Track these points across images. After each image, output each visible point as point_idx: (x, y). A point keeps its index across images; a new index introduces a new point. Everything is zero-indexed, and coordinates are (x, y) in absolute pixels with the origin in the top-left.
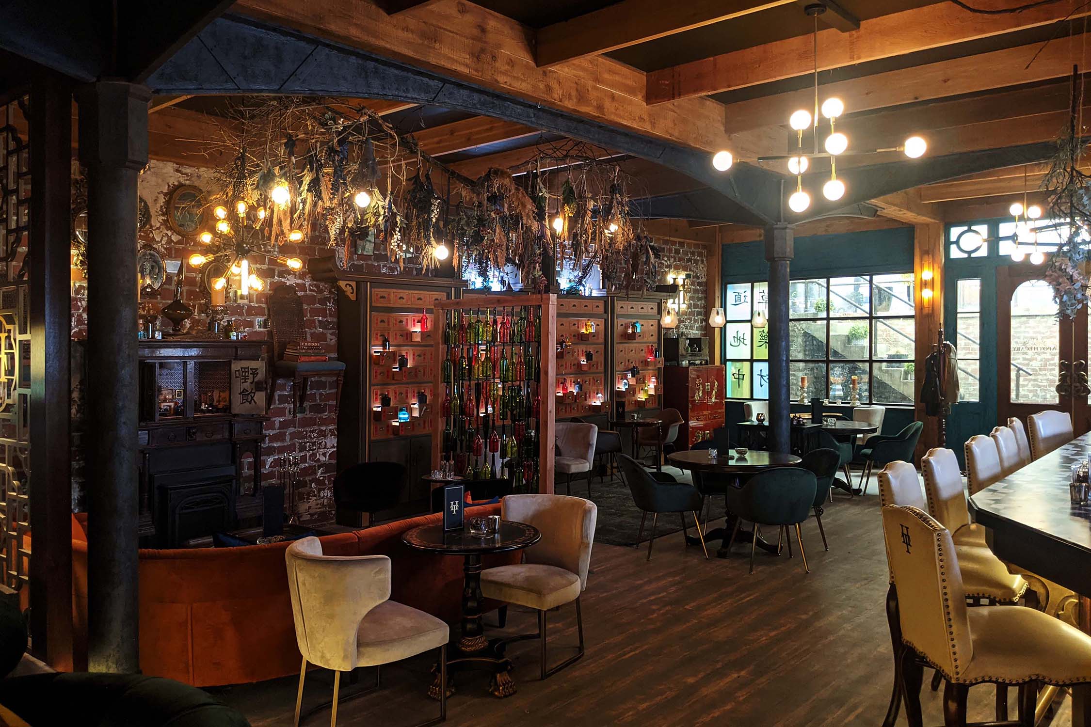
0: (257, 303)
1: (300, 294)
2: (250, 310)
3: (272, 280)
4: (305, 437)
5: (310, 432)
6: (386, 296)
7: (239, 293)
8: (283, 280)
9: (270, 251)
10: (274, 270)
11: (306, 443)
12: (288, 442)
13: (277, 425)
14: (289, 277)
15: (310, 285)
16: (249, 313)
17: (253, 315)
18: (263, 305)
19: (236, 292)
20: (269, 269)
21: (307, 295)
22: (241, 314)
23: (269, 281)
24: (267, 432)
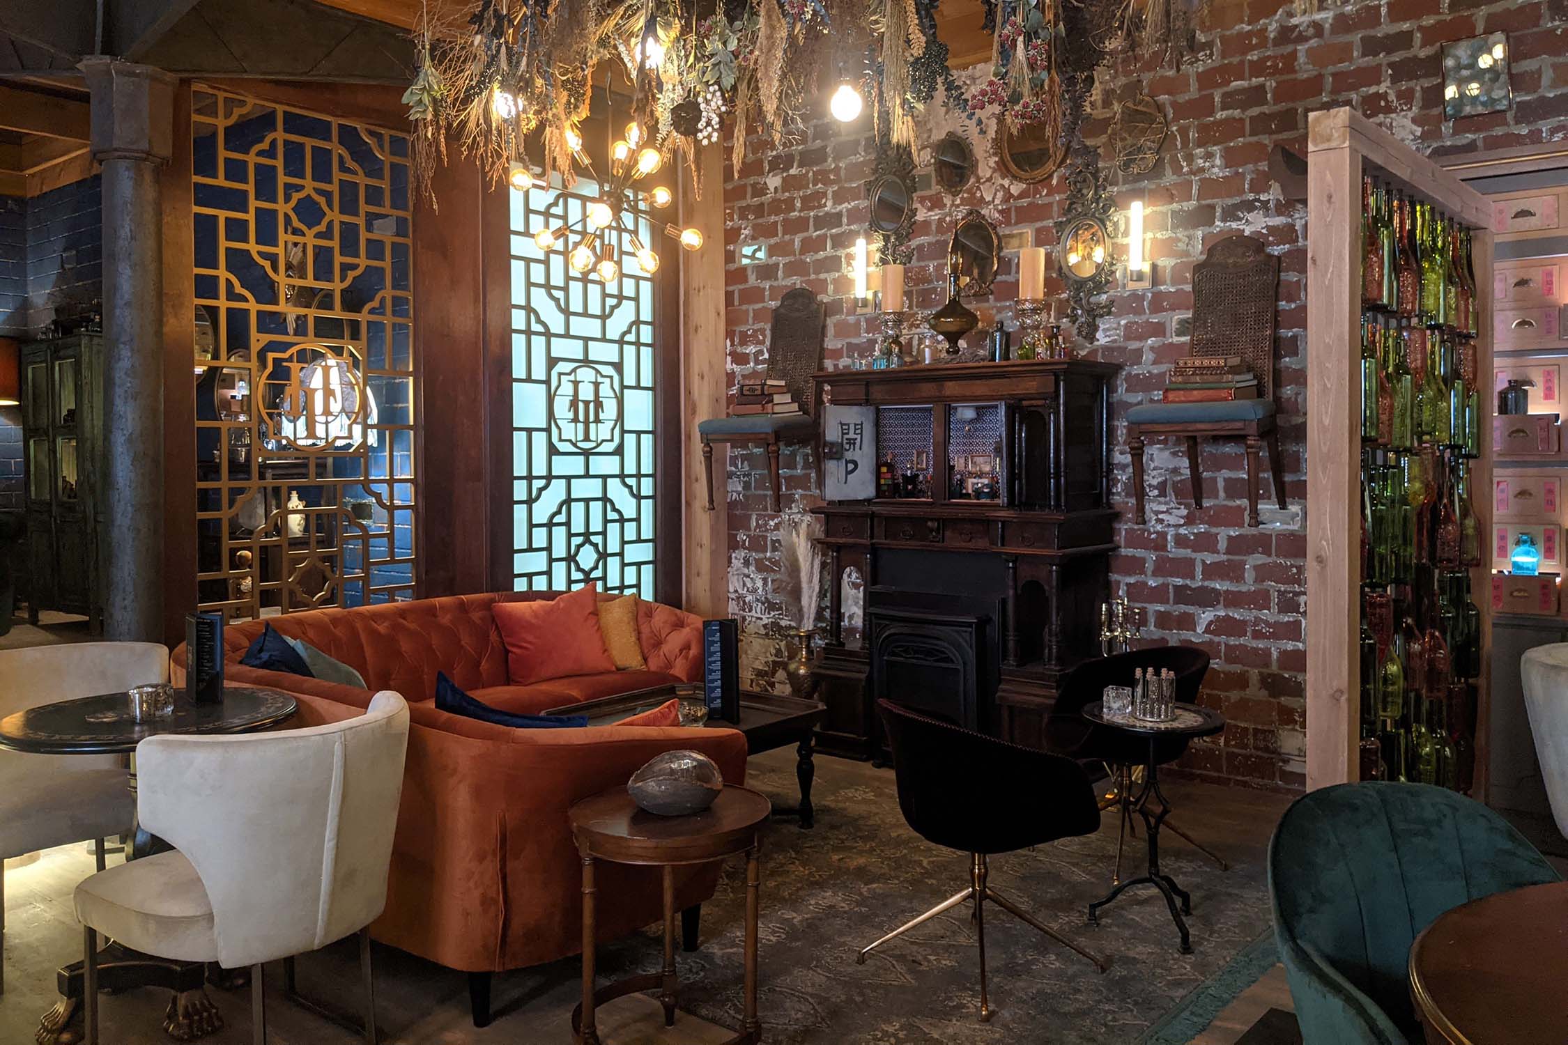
2: (1158, 301)
7: (1132, 269)
16: (1156, 306)
17: (1166, 310)
18: (1187, 287)
19: (1124, 267)
22: (1139, 311)
23: (1199, 233)
24: (1199, 556)
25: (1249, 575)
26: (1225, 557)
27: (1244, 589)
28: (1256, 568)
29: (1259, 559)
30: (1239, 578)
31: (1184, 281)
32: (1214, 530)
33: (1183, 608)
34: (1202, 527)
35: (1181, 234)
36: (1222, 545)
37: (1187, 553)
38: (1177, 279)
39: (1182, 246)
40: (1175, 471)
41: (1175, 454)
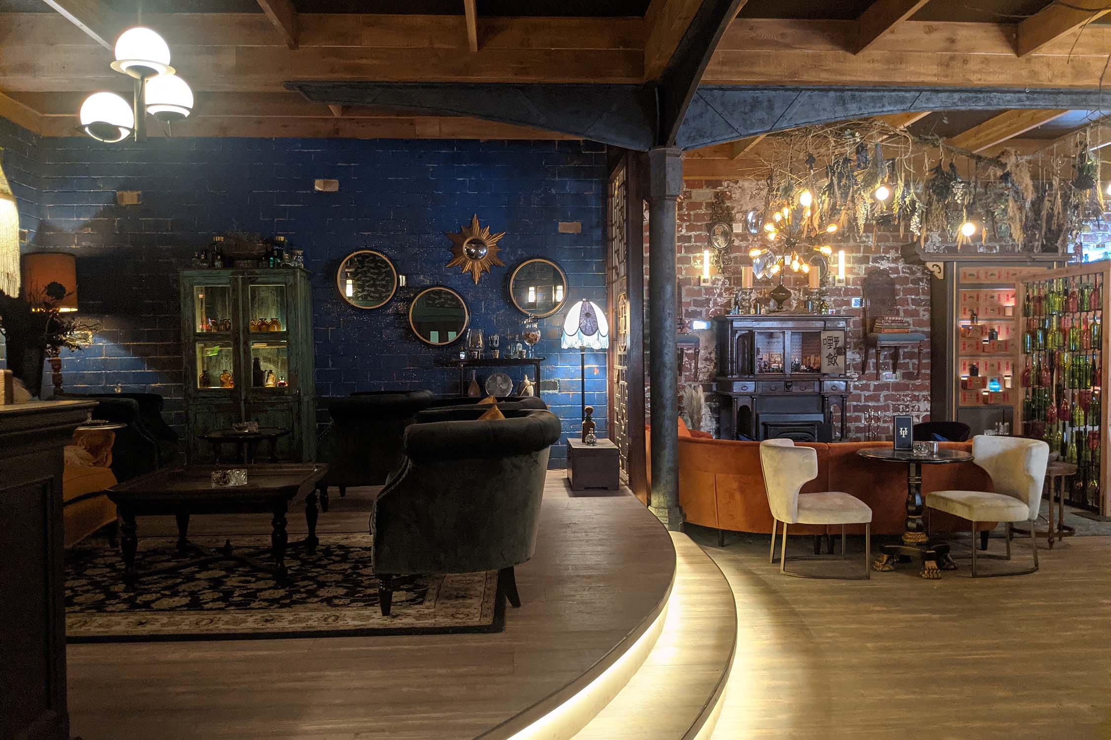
0: (853, 285)
1: (892, 276)
2: (848, 292)
3: (867, 265)
4: (898, 400)
5: (903, 395)
6: (975, 274)
7: (837, 278)
8: (877, 265)
9: (865, 242)
10: (868, 257)
11: (899, 405)
12: (882, 403)
13: (872, 388)
14: (883, 262)
15: (903, 268)
16: (846, 294)
17: (849, 295)
18: (859, 287)
19: (834, 277)
20: (863, 256)
21: (900, 277)
22: (839, 295)
23: (863, 266)
24: (863, 393)
25: (882, 399)
26: (873, 393)
27: (880, 404)
28: (884, 396)
29: (886, 393)
30: (878, 401)
31: (857, 285)
32: (869, 382)
33: (856, 414)
34: (864, 382)
35: (856, 266)
37: (859, 392)
38: (855, 283)
39: (856, 271)
40: (854, 360)
41: (853, 353)
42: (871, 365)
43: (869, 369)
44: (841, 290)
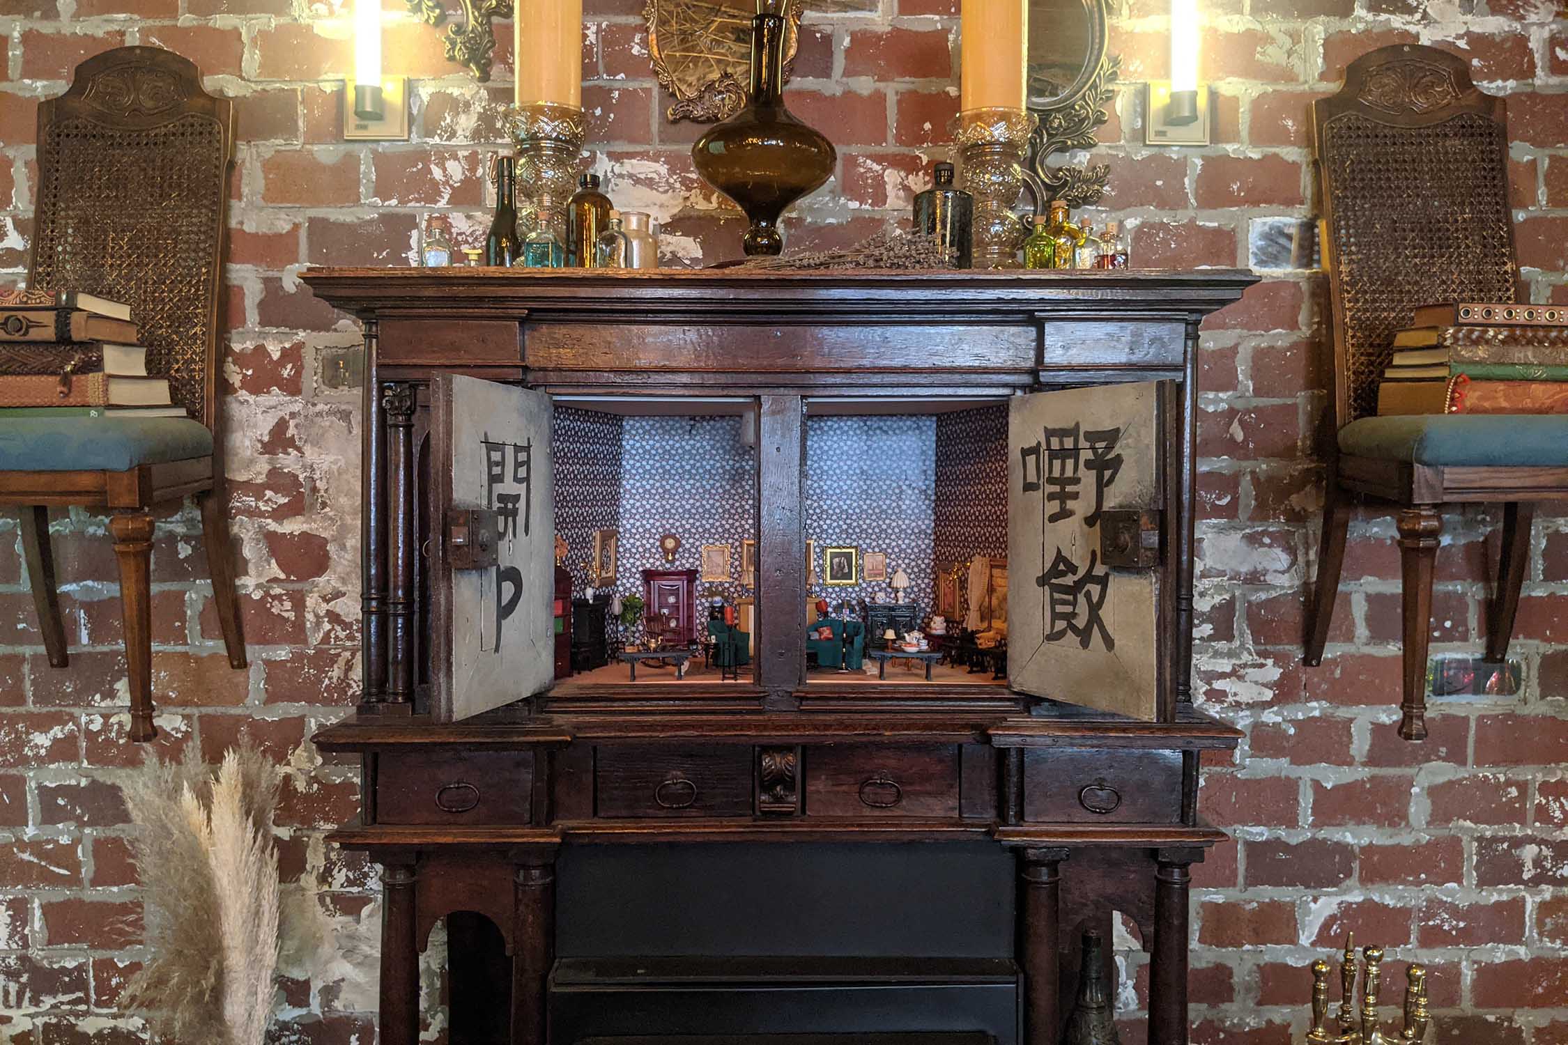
0: (1255, 141)
1: (1490, 89)
3: (1337, 24)
4: (1515, 814)
5: (1545, 789)
7: (1159, 100)
8: (1397, 21)
11: (1518, 843)
12: (1418, 829)
15: (1553, 42)
16: (1213, 192)
17: (1237, 202)
18: (1292, 153)
19: (1143, 94)
21: (1533, 96)
22: (1165, 201)
23: (1318, 29)
24: (1306, 773)
25: (1419, 808)
26: (1362, 773)
27: (1406, 839)
28: (1434, 792)
29: (1439, 771)
30: (1396, 817)
31: (1282, 137)
32: (1343, 712)
33: (1268, 893)
34: (1316, 708)
35: (1274, 25)
36: (1360, 744)
37: (1280, 766)
38: (1265, 130)
39: (1273, 55)
40: (1254, 579)
41: (1253, 540)
42: (1359, 609)
43: (1349, 637)
44: (1179, 168)
